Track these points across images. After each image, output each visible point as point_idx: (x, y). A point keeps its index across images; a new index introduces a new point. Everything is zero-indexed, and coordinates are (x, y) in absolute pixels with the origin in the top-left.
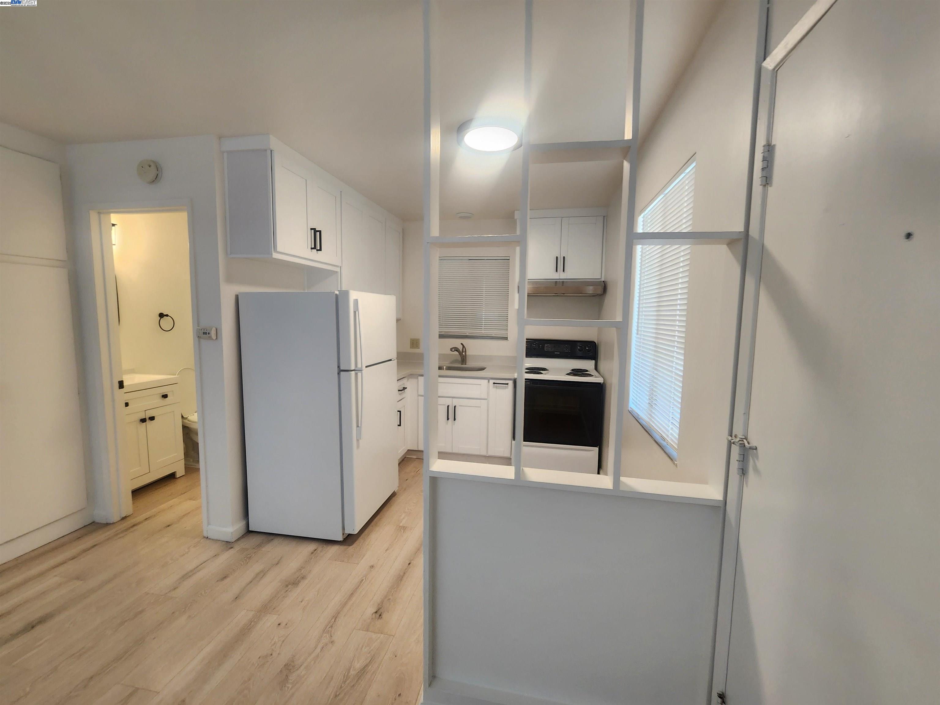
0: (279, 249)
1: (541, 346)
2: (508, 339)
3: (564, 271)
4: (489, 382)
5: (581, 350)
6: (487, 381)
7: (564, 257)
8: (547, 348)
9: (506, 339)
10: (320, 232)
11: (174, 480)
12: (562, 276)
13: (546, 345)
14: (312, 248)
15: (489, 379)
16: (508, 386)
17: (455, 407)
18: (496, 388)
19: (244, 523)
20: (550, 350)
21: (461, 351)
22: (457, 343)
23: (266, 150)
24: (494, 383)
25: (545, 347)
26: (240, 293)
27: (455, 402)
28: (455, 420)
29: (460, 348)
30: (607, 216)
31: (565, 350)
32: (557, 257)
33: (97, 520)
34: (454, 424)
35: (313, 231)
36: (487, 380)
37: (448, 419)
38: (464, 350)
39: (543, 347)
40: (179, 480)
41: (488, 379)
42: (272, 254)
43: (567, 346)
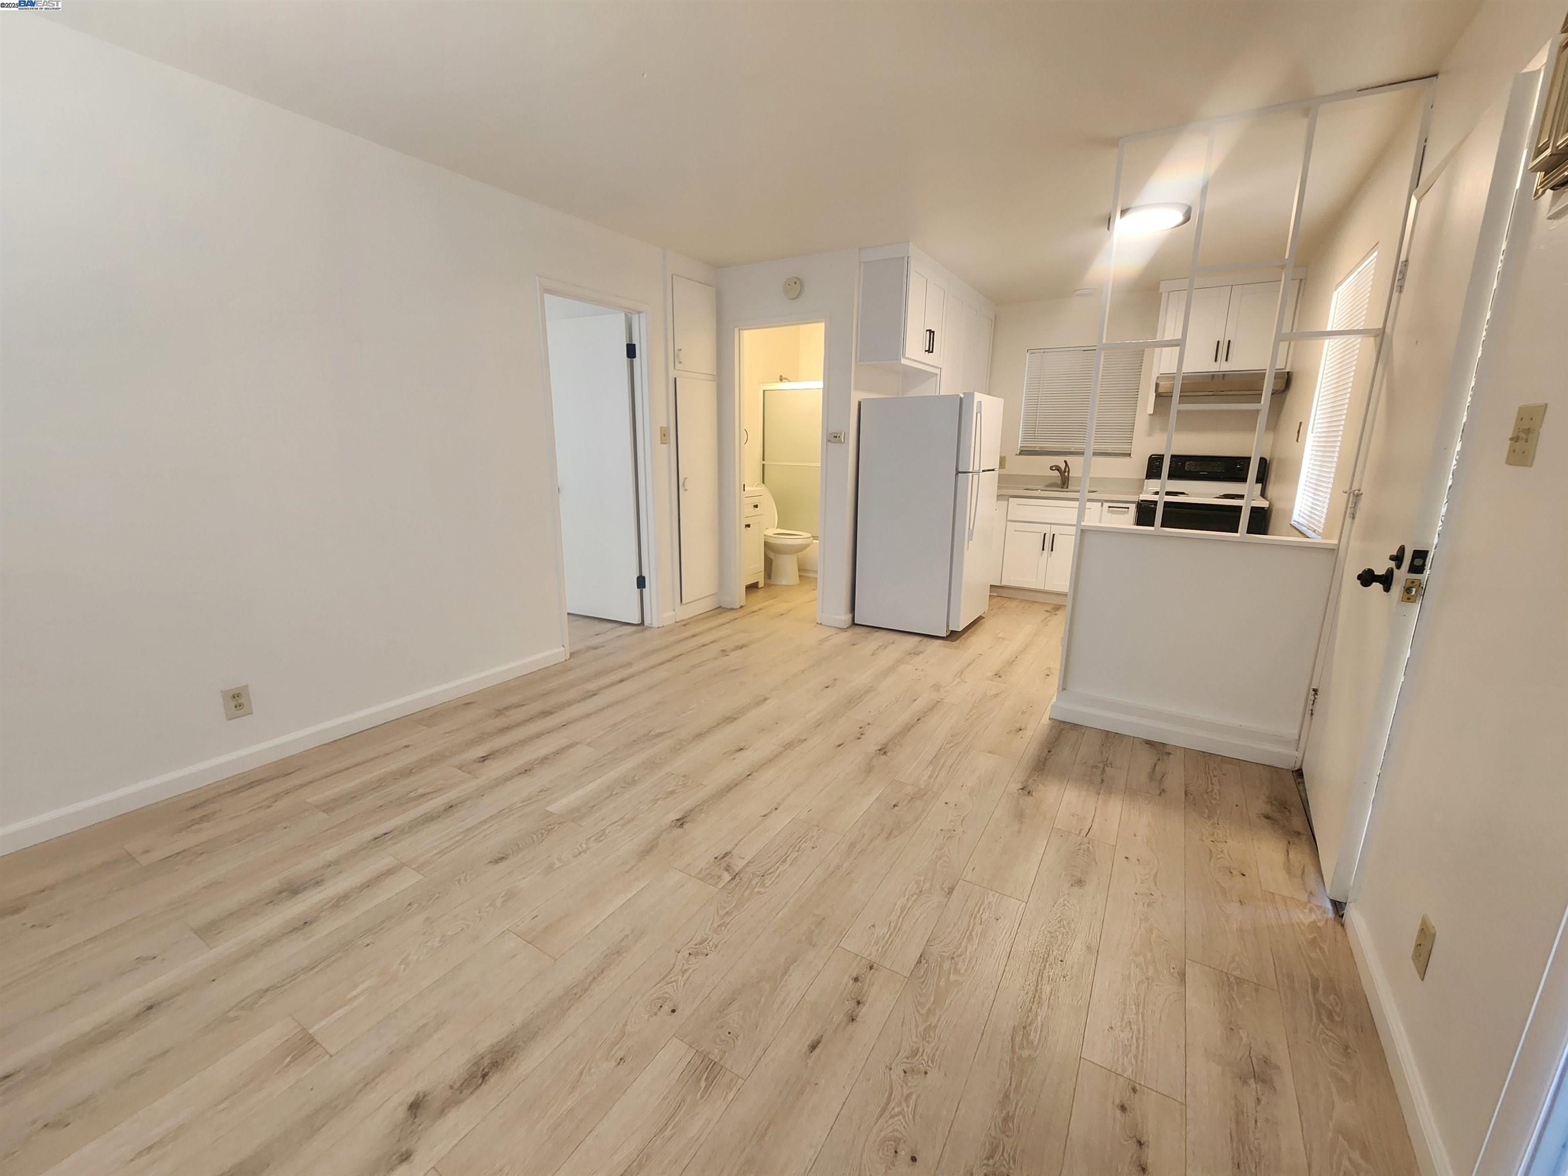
0: (907, 356)
1: (1180, 464)
2: (1131, 456)
3: (1227, 360)
4: (1102, 505)
7: (1229, 341)
8: (1188, 466)
9: (1128, 455)
10: (933, 332)
11: (756, 589)
12: (1223, 366)
13: (1187, 463)
14: (926, 351)
15: (1102, 502)
16: (1128, 511)
17: (1054, 535)
18: (1112, 513)
19: (850, 616)
20: (1193, 469)
21: (1063, 469)
22: (1059, 461)
23: (903, 258)
24: (1109, 507)
25: (1186, 465)
26: (862, 399)
27: (1055, 529)
28: (1052, 550)
29: (1063, 466)
30: (1306, 279)
31: (1217, 468)
32: (1219, 341)
33: (723, 606)
34: (1050, 556)
35: (928, 332)
36: (1100, 504)
37: (1043, 549)
38: (1067, 470)
39: (1183, 465)
40: (760, 590)
42: (900, 360)
43: (1220, 464)
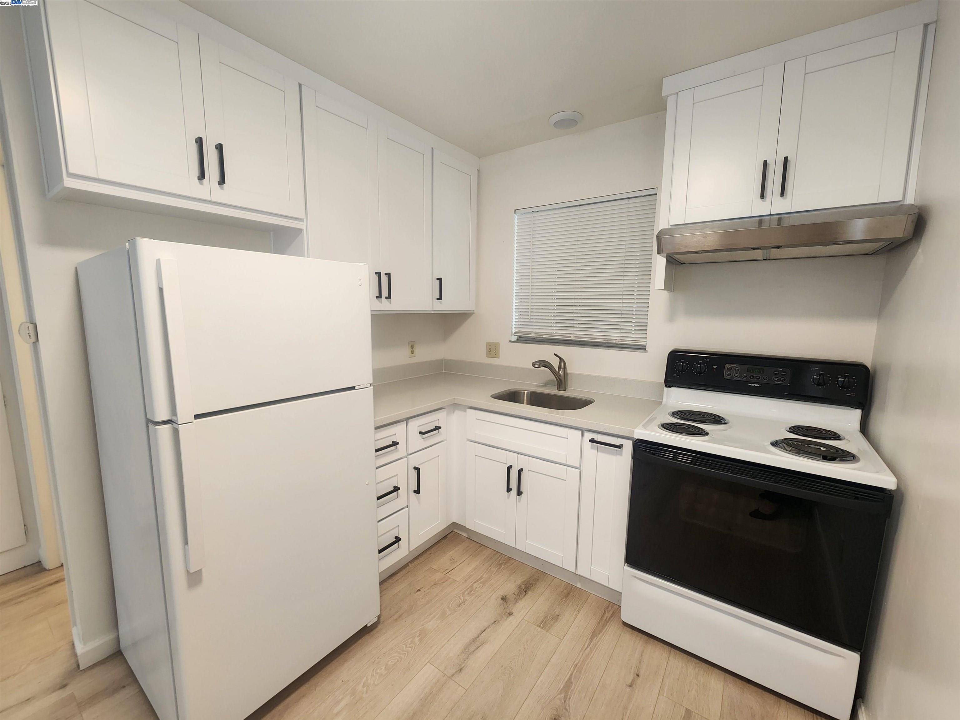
1: (715, 367)
2: (647, 349)
3: (783, 193)
4: (583, 435)
5: (821, 381)
6: (579, 433)
7: (786, 159)
8: (728, 372)
9: (643, 348)
12: (777, 206)
13: (729, 366)
14: (193, 177)
15: (583, 431)
16: (622, 452)
17: (521, 470)
18: (597, 450)
20: (737, 377)
21: (556, 368)
24: (593, 442)
25: (726, 368)
26: (78, 264)
27: (522, 462)
28: (519, 493)
29: (555, 363)
30: (936, 22)
31: (775, 379)
32: (765, 162)
34: (519, 501)
37: (509, 489)
38: (562, 364)
39: (721, 369)
41: (584, 429)
42: (61, 179)
43: (783, 371)
